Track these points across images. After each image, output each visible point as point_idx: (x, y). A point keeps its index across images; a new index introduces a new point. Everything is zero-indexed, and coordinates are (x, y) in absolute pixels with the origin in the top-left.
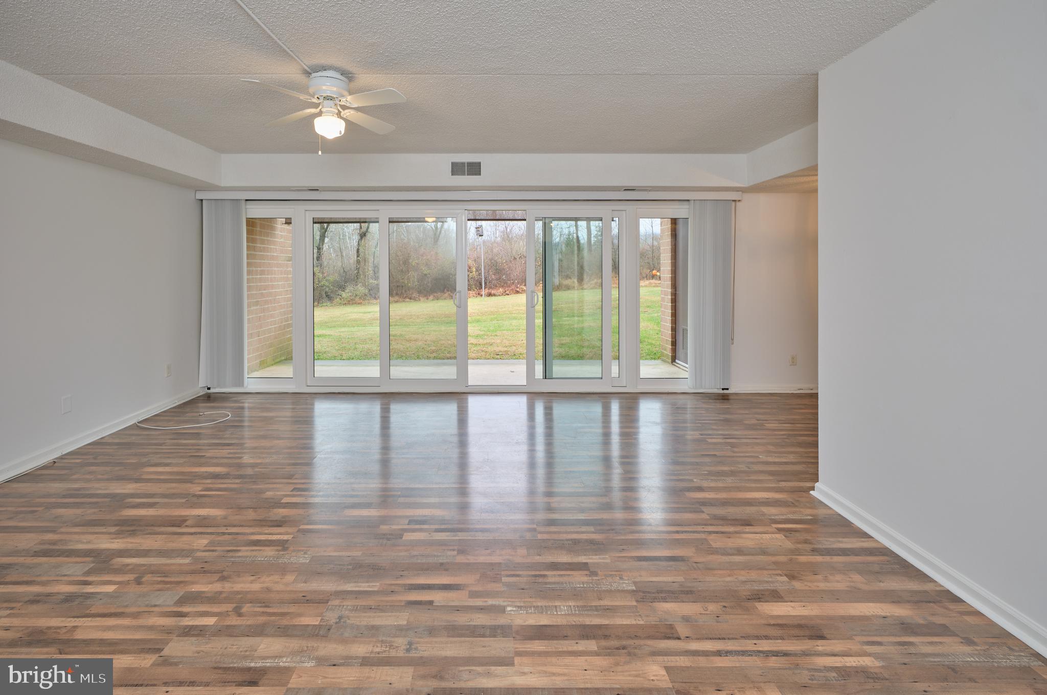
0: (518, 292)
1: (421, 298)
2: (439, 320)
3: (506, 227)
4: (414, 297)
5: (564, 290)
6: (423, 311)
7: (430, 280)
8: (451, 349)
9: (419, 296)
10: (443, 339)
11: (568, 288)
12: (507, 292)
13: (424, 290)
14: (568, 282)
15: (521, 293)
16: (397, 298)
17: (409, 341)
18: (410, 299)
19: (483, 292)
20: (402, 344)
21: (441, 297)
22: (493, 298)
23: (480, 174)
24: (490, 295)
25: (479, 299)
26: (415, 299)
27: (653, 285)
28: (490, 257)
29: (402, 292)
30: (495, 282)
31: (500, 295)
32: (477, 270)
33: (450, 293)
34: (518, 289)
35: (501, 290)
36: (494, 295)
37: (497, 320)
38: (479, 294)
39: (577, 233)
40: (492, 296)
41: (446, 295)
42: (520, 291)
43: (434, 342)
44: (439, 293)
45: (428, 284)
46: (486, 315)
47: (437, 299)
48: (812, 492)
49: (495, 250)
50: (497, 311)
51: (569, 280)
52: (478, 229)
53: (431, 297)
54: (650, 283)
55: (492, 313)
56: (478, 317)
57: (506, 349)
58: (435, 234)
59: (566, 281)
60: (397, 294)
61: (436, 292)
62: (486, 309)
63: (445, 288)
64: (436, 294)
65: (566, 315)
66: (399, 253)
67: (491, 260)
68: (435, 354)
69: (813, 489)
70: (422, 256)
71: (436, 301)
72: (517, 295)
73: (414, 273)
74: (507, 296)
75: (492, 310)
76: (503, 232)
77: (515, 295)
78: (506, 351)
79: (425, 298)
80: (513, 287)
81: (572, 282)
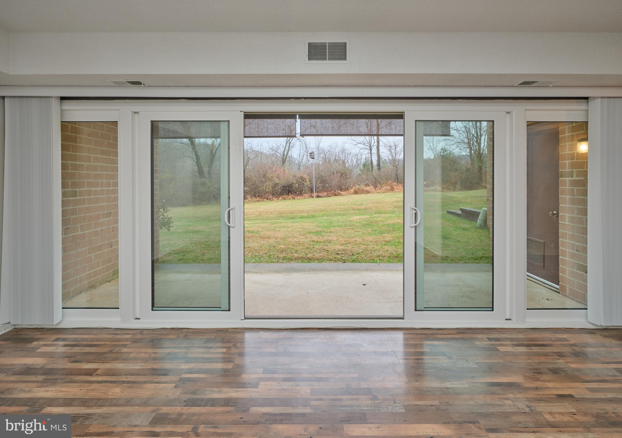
0: (336, 195)
1: (274, 199)
2: (286, 215)
3: (325, 155)
4: (270, 198)
5: (366, 194)
6: (275, 208)
7: (280, 187)
8: (298, 247)
9: (273, 197)
10: (290, 236)
11: (368, 192)
12: (329, 195)
13: (276, 193)
14: (368, 188)
15: (338, 196)
16: (258, 199)
17: (263, 238)
18: (267, 199)
19: (315, 194)
20: (257, 242)
21: (287, 198)
22: (321, 199)
23: (345, 59)
24: (318, 197)
25: (311, 199)
26: (270, 199)
28: (318, 172)
29: (262, 195)
30: (321, 188)
31: (324, 197)
32: (310, 181)
33: (292, 195)
34: (336, 193)
35: (325, 193)
36: (321, 197)
37: (327, 216)
38: (311, 196)
39: (371, 158)
40: (320, 197)
41: (290, 197)
43: (283, 239)
44: (286, 195)
45: (279, 190)
46: (318, 212)
47: (285, 200)
49: (321, 168)
50: (325, 208)
51: (368, 187)
52: (311, 154)
53: (281, 198)
55: (322, 210)
56: (313, 214)
57: (343, 247)
58: (283, 159)
60: (259, 196)
61: (283, 195)
62: (318, 208)
63: (289, 193)
64: (283, 196)
65: (375, 212)
66: (260, 170)
67: (318, 174)
68: (284, 255)
70: (275, 172)
71: (284, 201)
73: (270, 182)
74: (329, 197)
75: (322, 208)
76: (323, 158)
77: (334, 197)
78: (344, 250)
79: (277, 199)
80: (333, 191)
81: (371, 188)
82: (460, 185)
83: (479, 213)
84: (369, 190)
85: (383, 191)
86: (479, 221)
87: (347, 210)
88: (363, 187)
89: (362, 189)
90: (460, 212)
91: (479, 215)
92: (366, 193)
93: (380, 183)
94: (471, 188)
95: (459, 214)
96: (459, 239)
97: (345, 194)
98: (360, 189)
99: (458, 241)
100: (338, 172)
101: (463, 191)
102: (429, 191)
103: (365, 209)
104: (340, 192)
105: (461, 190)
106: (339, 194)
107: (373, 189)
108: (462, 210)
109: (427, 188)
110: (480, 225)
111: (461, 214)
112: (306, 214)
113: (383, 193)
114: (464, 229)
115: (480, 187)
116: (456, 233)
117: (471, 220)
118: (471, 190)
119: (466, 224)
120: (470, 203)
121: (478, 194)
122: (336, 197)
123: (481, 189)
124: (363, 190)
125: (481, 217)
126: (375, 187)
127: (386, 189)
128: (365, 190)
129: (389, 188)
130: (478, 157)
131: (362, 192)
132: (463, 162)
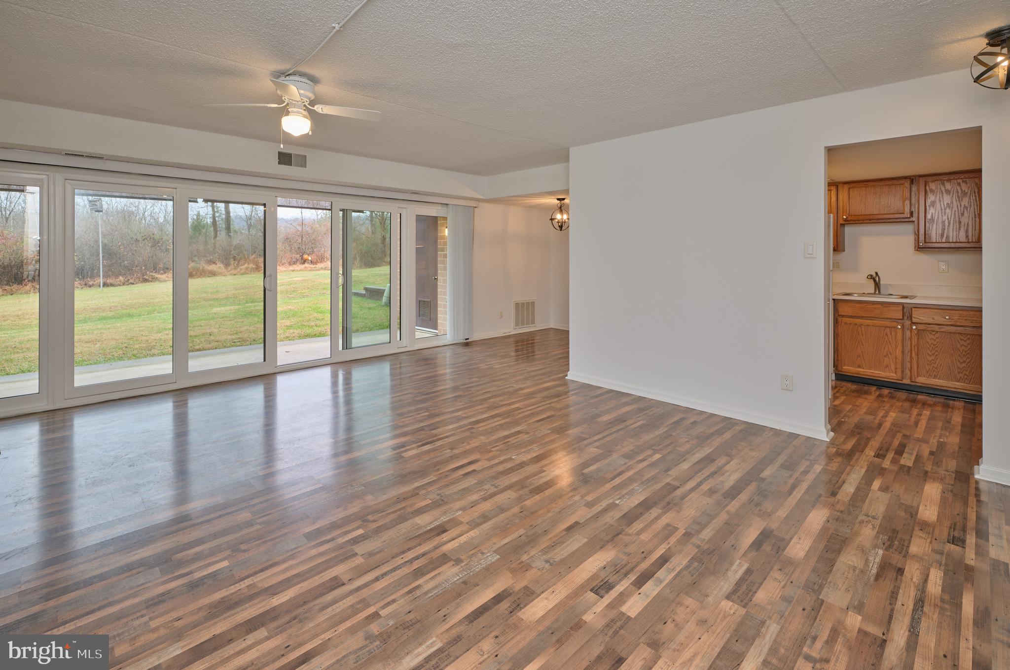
0: (145, 281)
5: (209, 277)
11: (213, 274)
12: (131, 281)
14: (212, 267)
15: (151, 281)
19: (102, 281)
22: (114, 288)
24: (105, 285)
27: (309, 269)
31: (120, 285)
34: (146, 277)
35: (121, 278)
36: (112, 285)
38: (86, 285)
40: (108, 286)
42: (150, 279)
48: (566, 378)
51: (214, 265)
54: (305, 267)
56: (125, 311)
59: (211, 266)
69: (567, 376)
72: (144, 284)
77: (142, 284)
80: (139, 275)
81: (219, 267)
82: (359, 261)
83: (384, 290)
84: (215, 269)
85: (242, 271)
86: (385, 299)
87: (194, 301)
88: (203, 265)
89: (201, 268)
90: (364, 292)
91: (384, 293)
92: (209, 275)
93: (235, 259)
94: (372, 265)
95: (363, 294)
96: (366, 317)
97: (167, 279)
98: (198, 269)
99: (365, 318)
100: (148, 239)
101: (363, 268)
102: (317, 270)
103: (226, 298)
104: (157, 275)
105: (361, 267)
106: (154, 279)
107: (223, 268)
108: (366, 289)
109: (314, 266)
110: (385, 303)
111: (365, 294)
112: (110, 314)
113: (242, 274)
114: (370, 308)
115: (384, 263)
116: (362, 313)
117: (377, 300)
118: (373, 267)
119: (371, 303)
120: (373, 283)
121: (381, 272)
122: (147, 283)
123: (385, 265)
124: (203, 271)
125: (386, 294)
126: (227, 265)
127: (247, 268)
128: (208, 271)
129: (251, 266)
130: (381, 224)
131: (201, 275)
132: (363, 229)
